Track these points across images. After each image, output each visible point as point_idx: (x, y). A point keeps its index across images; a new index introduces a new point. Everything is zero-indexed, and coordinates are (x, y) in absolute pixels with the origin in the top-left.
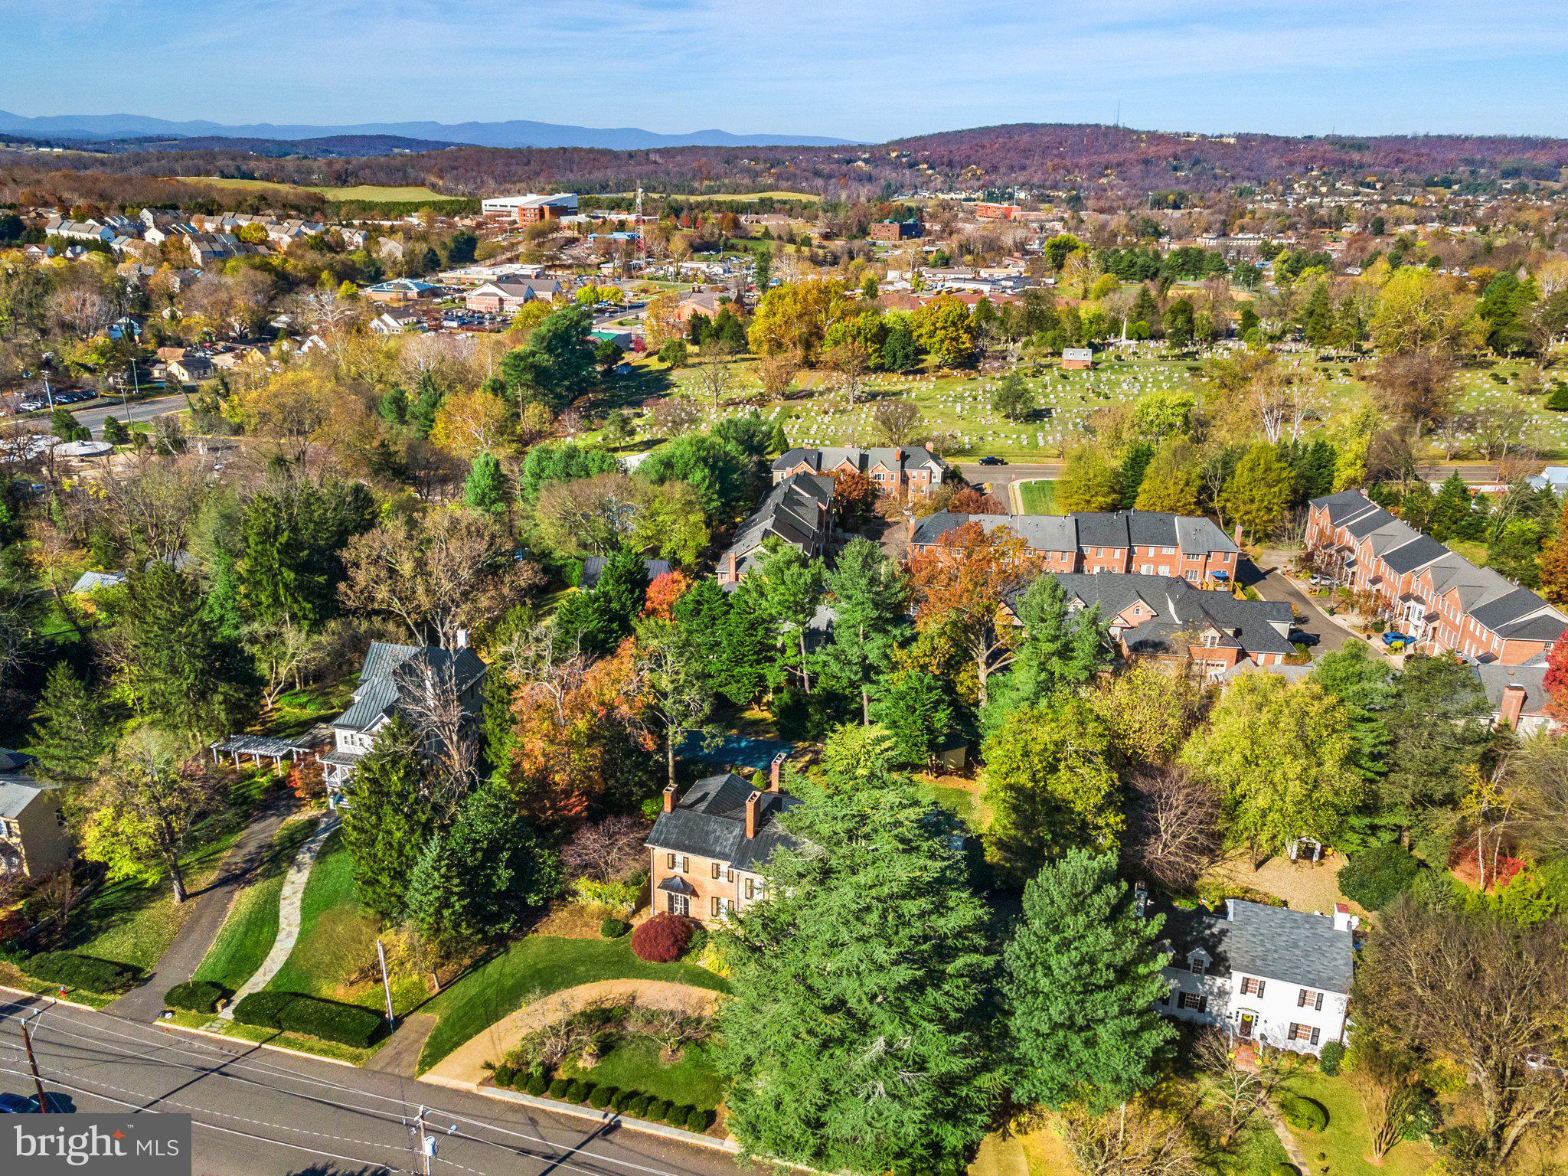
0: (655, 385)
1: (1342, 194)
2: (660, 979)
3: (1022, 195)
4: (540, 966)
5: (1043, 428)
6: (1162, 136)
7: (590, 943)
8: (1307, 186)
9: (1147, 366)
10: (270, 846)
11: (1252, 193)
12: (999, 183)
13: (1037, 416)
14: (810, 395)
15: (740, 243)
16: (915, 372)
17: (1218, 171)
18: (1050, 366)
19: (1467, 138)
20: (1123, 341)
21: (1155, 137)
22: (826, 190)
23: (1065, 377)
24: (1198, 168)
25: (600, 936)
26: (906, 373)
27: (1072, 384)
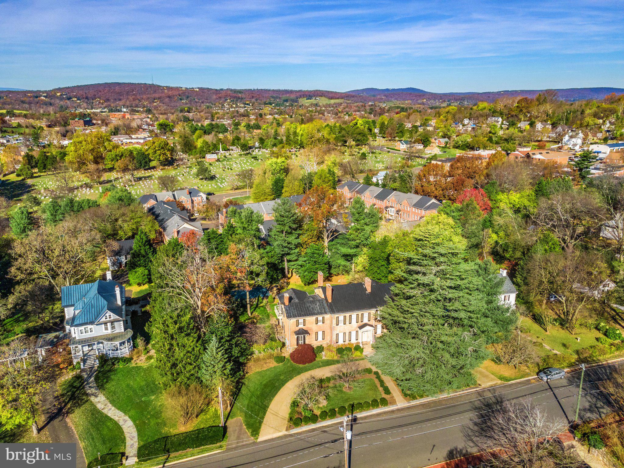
1: (241, 107)
2: (315, 368)
5: (218, 181)
6: (172, 88)
7: (275, 368)
9: (236, 158)
10: (62, 395)
14: (110, 181)
15: (8, 129)
16: (150, 169)
17: (196, 100)
18: (203, 162)
23: (211, 164)
25: (276, 364)
26: (146, 170)
27: (215, 166)
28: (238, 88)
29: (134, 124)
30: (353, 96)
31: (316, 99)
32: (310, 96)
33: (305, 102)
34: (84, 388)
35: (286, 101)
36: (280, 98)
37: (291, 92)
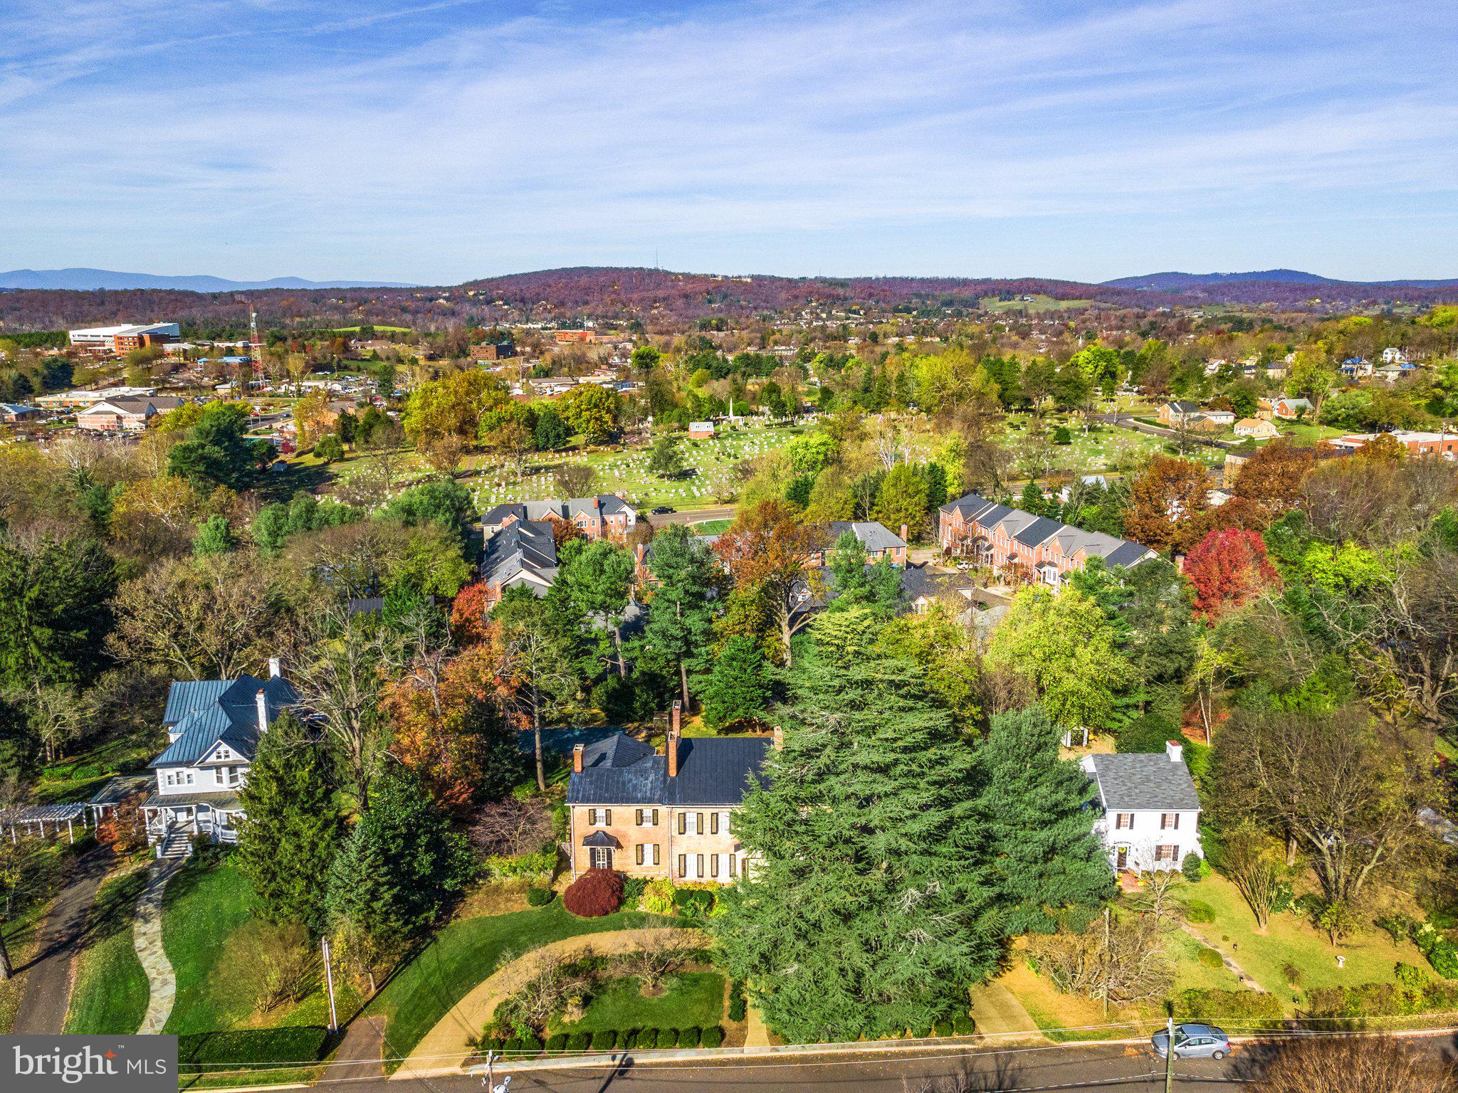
0: (317, 479)
1: (837, 318)
2: (608, 930)
3: (590, 324)
4: (479, 945)
5: (693, 483)
6: (694, 276)
7: (521, 914)
8: (811, 313)
9: (757, 433)
10: (95, 908)
11: (772, 319)
12: (568, 315)
13: (685, 475)
14: (477, 473)
15: (353, 364)
16: (566, 450)
17: (742, 303)
18: (680, 438)
19: (912, 279)
20: (732, 417)
21: (688, 277)
22: (414, 323)
23: (695, 445)
24: (727, 301)
25: (529, 907)
26: (558, 451)
27: (704, 450)
28: (841, 275)
29: (593, 355)
30: (1119, 293)
31: (1022, 300)
32: (1008, 292)
33: (996, 306)
34: (136, 900)
35: (949, 303)
36: (934, 297)
37: (965, 283)
